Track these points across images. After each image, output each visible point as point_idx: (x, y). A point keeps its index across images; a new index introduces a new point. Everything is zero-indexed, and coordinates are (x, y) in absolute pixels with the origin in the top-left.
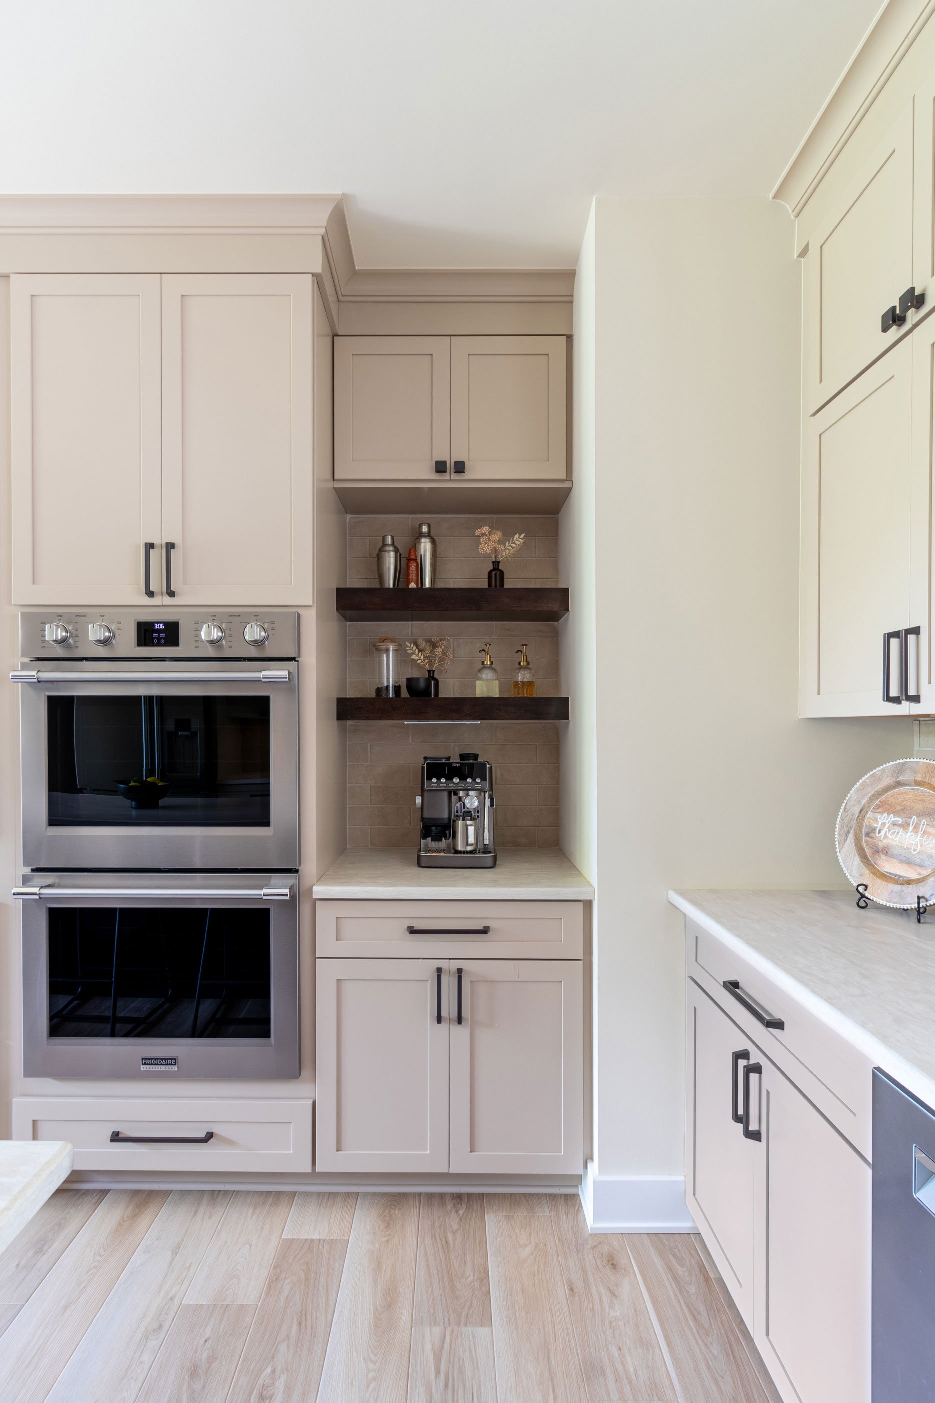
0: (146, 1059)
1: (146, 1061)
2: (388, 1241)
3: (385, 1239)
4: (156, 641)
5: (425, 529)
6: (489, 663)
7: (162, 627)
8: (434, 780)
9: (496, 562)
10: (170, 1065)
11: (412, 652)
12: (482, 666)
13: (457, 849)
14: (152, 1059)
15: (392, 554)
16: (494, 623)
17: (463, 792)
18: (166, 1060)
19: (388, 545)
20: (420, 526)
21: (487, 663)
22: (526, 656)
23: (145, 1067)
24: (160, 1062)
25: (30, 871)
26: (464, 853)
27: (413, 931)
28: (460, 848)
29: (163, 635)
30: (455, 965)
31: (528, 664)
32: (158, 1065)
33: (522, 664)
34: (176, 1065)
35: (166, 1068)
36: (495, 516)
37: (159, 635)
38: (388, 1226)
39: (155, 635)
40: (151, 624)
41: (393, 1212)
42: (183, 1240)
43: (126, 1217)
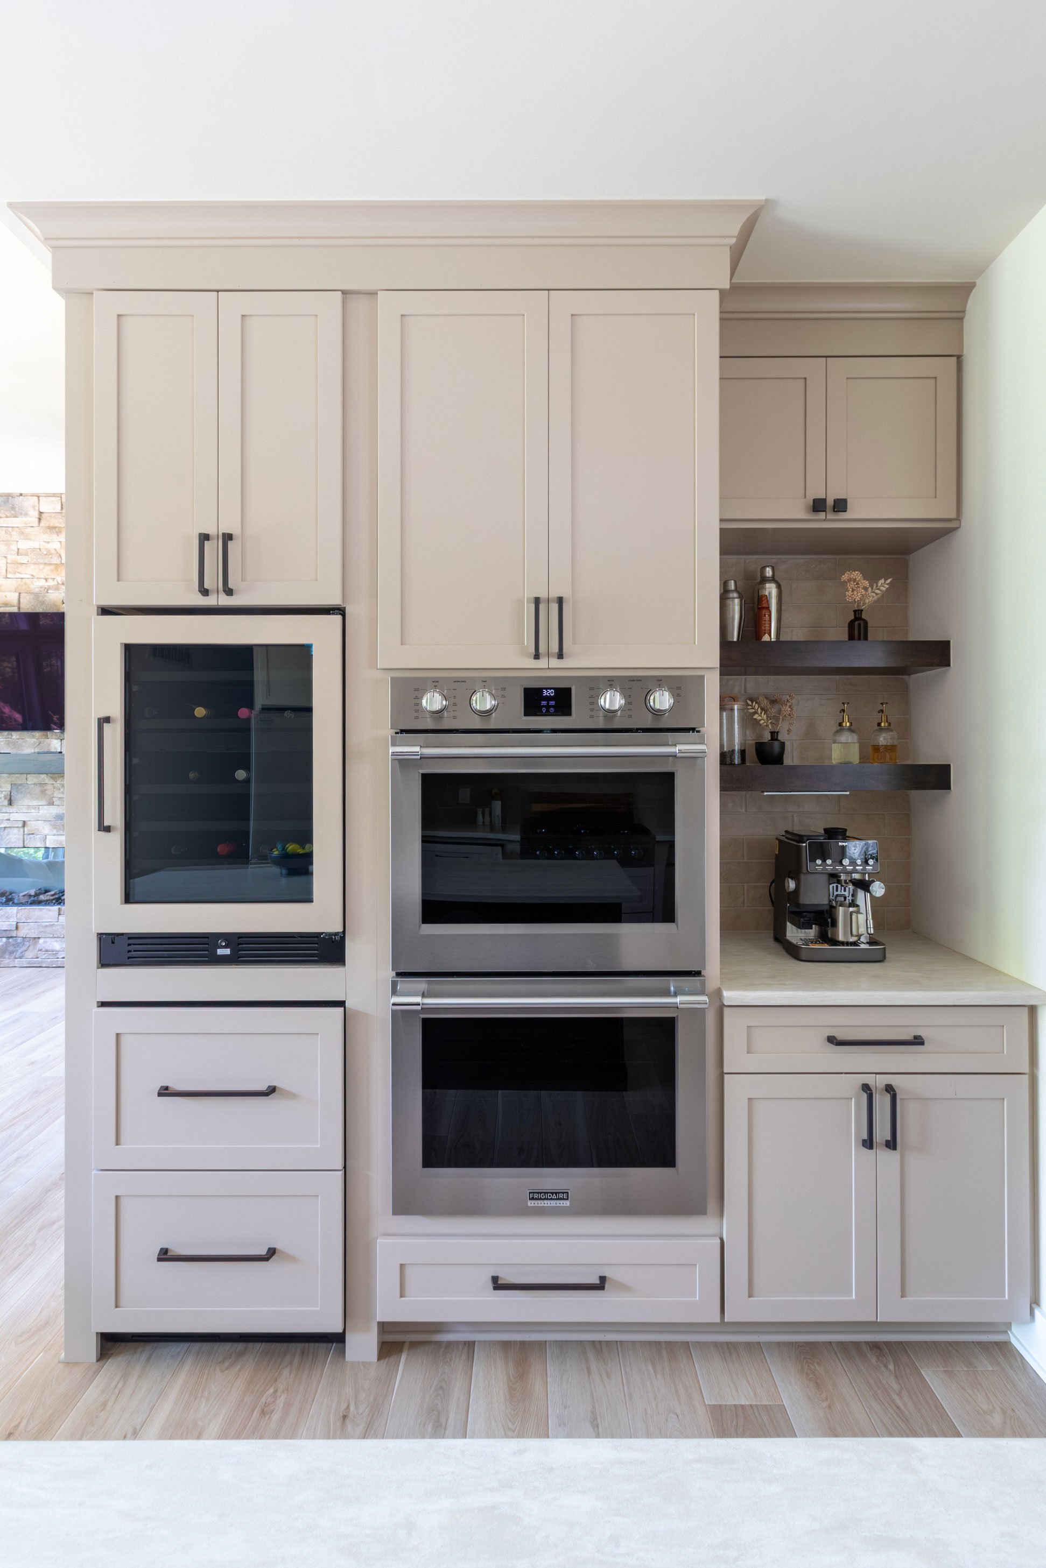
0: (534, 1193)
1: (536, 1195)
2: (830, 1407)
3: (825, 1404)
4: (544, 710)
5: (769, 572)
6: (848, 724)
7: (551, 693)
8: (819, 862)
9: (859, 610)
10: (561, 1199)
11: (754, 710)
12: (839, 728)
13: (837, 939)
14: (541, 1193)
15: (737, 601)
17: (845, 875)
18: (556, 1193)
19: (732, 591)
20: (763, 568)
21: (846, 724)
22: (887, 716)
23: (533, 1202)
24: (550, 1196)
25: (395, 975)
26: (848, 944)
27: (832, 1040)
28: (841, 938)
29: (552, 703)
30: (883, 1081)
31: (890, 724)
32: (548, 1199)
33: (883, 724)
34: (567, 1199)
35: (556, 1203)
36: (838, 557)
37: (548, 703)
38: (818, 1386)
39: (544, 703)
40: (540, 690)
41: (813, 1367)
42: (594, 1407)
43: (512, 1378)
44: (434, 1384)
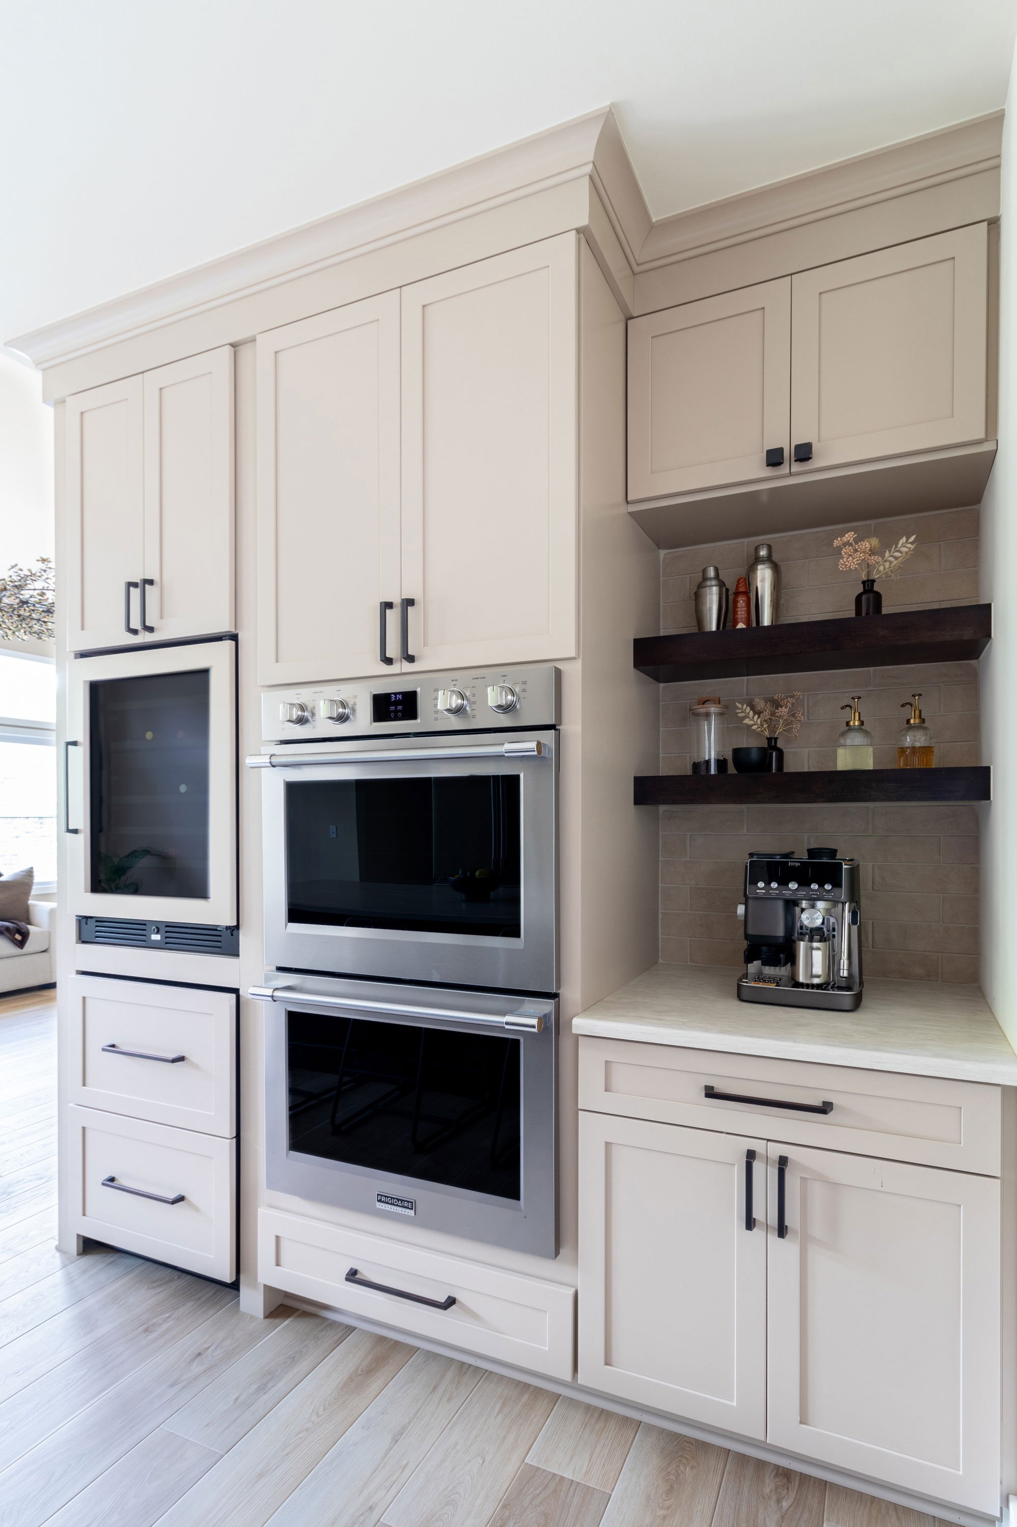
0: (382, 1196)
1: (383, 1198)
4: (392, 715)
5: (764, 552)
6: (857, 723)
7: (400, 697)
8: (761, 884)
9: (868, 581)
10: (406, 1207)
11: (744, 714)
12: (847, 728)
13: (797, 980)
14: (388, 1197)
15: (715, 590)
16: (871, 669)
17: (807, 902)
18: (402, 1201)
19: (711, 579)
20: (758, 549)
21: (854, 723)
22: (920, 711)
23: (381, 1204)
24: (396, 1202)
26: (808, 986)
27: (712, 1093)
28: (802, 979)
29: (400, 708)
30: (776, 1151)
31: (923, 721)
32: (393, 1204)
33: (912, 721)
34: (412, 1209)
36: (872, 522)
37: (396, 708)
38: (670, 1491)
39: (392, 708)
40: (388, 696)
41: (682, 1469)
42: (409, 1423)
43: (360, 1370)
44: (290, 1353)
